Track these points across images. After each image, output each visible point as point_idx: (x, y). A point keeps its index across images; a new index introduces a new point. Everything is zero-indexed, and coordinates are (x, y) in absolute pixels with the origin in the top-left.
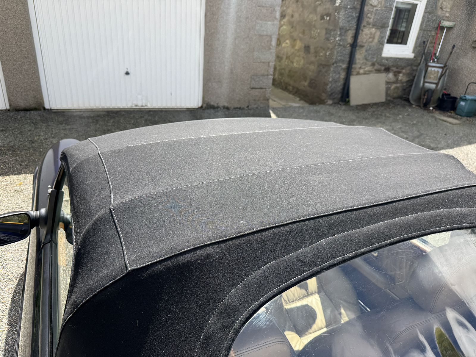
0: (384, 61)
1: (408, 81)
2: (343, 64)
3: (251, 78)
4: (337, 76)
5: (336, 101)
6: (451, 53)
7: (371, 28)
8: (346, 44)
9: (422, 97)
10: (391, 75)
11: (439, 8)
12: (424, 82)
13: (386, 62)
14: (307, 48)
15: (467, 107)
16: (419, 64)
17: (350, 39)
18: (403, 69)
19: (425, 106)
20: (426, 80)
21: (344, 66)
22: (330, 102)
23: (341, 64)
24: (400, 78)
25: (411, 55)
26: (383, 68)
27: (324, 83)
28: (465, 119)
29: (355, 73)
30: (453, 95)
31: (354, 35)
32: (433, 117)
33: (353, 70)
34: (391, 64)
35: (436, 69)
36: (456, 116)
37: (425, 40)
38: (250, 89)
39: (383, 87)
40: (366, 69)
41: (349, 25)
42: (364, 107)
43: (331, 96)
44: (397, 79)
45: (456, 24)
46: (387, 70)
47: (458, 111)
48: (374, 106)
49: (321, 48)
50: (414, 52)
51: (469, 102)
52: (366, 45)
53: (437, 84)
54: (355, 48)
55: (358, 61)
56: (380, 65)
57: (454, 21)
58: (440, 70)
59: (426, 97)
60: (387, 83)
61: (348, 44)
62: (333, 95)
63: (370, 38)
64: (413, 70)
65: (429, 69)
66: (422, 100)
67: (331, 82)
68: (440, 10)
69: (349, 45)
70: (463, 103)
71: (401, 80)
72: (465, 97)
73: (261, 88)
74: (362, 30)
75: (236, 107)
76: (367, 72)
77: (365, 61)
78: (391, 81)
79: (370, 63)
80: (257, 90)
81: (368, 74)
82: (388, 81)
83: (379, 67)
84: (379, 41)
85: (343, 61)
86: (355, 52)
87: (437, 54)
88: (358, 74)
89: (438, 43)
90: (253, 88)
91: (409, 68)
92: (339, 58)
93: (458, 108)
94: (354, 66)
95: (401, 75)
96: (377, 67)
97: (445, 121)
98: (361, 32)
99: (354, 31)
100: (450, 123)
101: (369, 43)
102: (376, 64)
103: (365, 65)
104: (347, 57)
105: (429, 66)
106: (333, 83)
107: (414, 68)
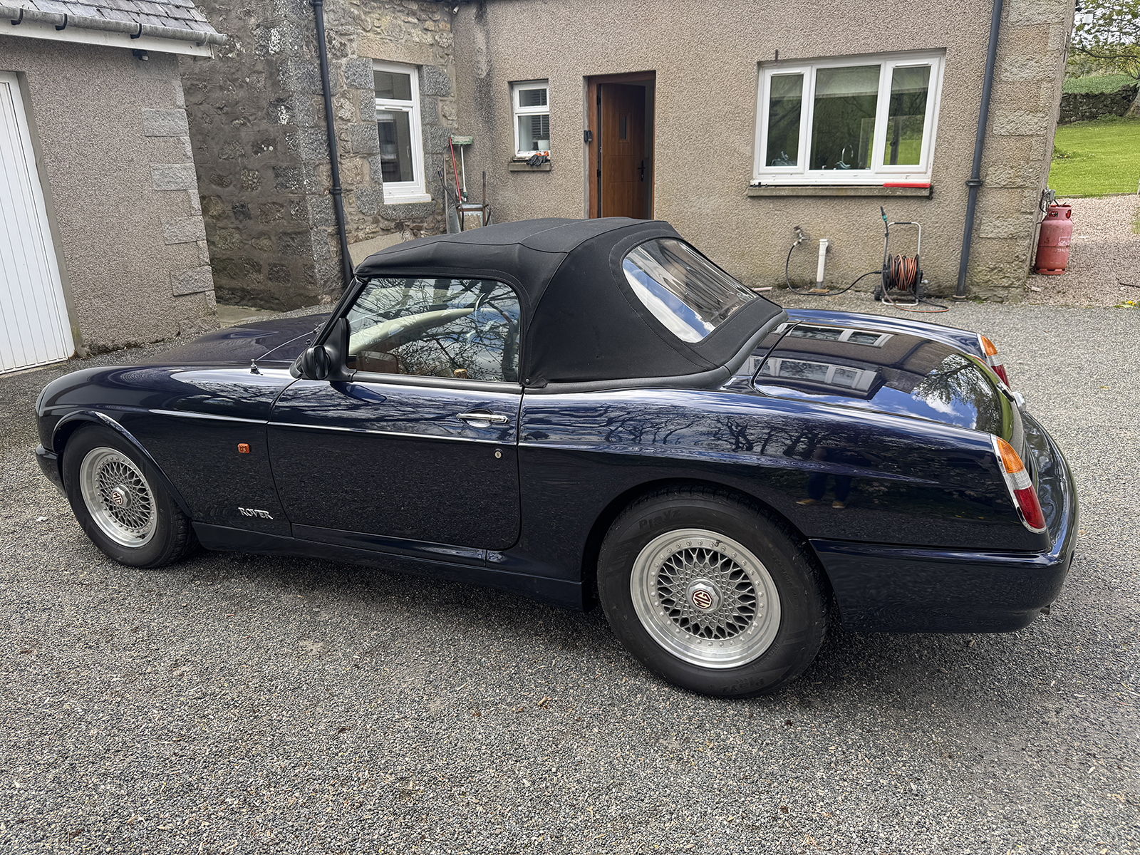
0: (390, 212)
2: (328, 226)
3: (170, 275)
4: (326, 249)
6: (484, 185)
7: (352, 157)
8: (322, 190)
10: (408, 235)
11: (441, 116)
13: (394, 213)
14: (241, 209)
16: (444, 209)
17: (327, 183)
18: (422, 222)
21: (331, 229)
22: (327, 298)
23: (324, 227)
25: (427, 198)
26: (393, 225)
27: (305, 265)
29: (352, 239)
31: (330, 173)
33: (347, 235)
34: (402, 215)
35: (475, 213)
37: (439, 169)
38: (173, 299)
40: (368, 230)
41: (317, 156)
43: (325, 287)
45: (473, 139)
46: (400, 227)
49: (274, 203)
50: (428, 191)
52: (354, 187)
54: (339, 194)
55: (349, 218)
56: (387, 220)
57: (470, 135)
58: (480, 213)
61: (325, 190)
62: (329, 283)
63: (356, 175)
64: (438, 221)
65: (465, 213)
67: (317, 261)
68: (444, 118)
73: (196, 293)
74: (341, 164)
75: (153, 339)
76: (371, 235)
77: (361, 216)
79: (370, 219)
80: (188, 297)
81: (372, 238)
83: (386, 223)
84: (373, 180)
85: (327, 220)
86: (341, 202)
87: (465, 190)
88: (357, 240)
89: (458, 171)
90: (180, 296)
91: (430, 218)
92: (318, 217)
94: (346, 227)
95: (423, 232)
96: (383, 224)
98: (339, 166)
99: (329, 167)
101: (358, 183)
102: (380, 219)
103: (363, 224)
104: (331, 211)
105: (463, 210)
106: (321, 262)
107: (439, 218)
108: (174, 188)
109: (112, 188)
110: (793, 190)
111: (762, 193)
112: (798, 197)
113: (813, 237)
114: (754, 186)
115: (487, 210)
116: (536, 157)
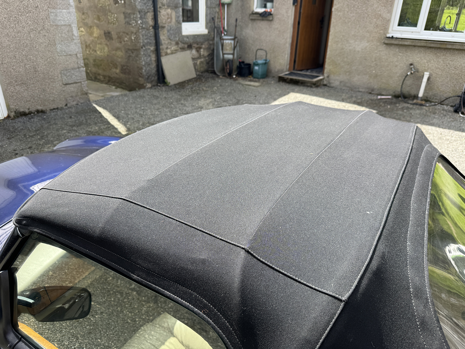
0: (185, 39)
1: (209, 55)
2: (151, 46)
3: (61, 73)
4: (149, 59)
5: (154, 83)
6: (236, 26)
7: (166, 9)
8: (149, 26)
9: (225, 68)
10: (194, 52)
12: (223, 54)
13: (187, 39)
14: (108, 35)
15: (260, 70)
16: (214, 38)
17: (151, 22)
18: (202, 44)
19: (230, 75)
20: (224, 52)
21: (152, 48)
22: (149, 85)
23: (149, 47)
24: (202, 53)
25: (205, 31)
26: (186, 46)
27: (138, 67)
28: (261, 80)
29: (163, 54)
30: (247, 61)
31: (153, 17)
32: (239, 83)
33: (161, 51)
34: (191, 41)
35: (229, 41)
36: (255, 79)
37: (213, 16)
38: (63, 86)
39: (191, 63)
40: (172, 49)
41: (146, 7)
42: (181, 85)
43: (148, 79)
44: (200, 54)
45: (232, 1)
46: (190, 47)
47: (255, 75)
48: (190, 83)
49: (124, 32)
50: (206, 27)
51: (261, 66)
52: (166, 25)
53: (233, 54)
54: (158, 29)
55: (163, 42)
56: (183, 43)
58: (232, 42)
59: (228, 67)
60: (193, 59)
61: (150, 26)
62: (150, 77)
63: (168, 18)
64: (210, 45)
65: (225, 41)
66: (225, 70)
67: (144, 66)
69: (151, 28)
70: (256, 68)
71: (203, 55)
72: (257, 62)
73: (76, 83)
74: (160, 12)
75: (52, 108)
76: (174, 52)
77: (169, 41)
78: (196, 57)
79: (174, 43)
80: (72, 85)
81: (175, 53)
82: (193, 57)
83: (183, 45)
84: (177, 21)
85: (150, 43)
86: (159, 33)
87: (226, 28)
88: (167, 54)
89: (223, 18)
90: (66, 84)
91: (206, 43)
92: (146, 41)
93: (254, 72)
94: (161, 47)
95: (202, 50)
96: (181, 45)
97: (250, 85)
98: (158, 13)
99: (152, 13)
100: (254, 86)
101: (168, 23)
102: (180, 43)
103: (170, 45)
104: (153, 39)
105: (223, 39)
106: (146, 66)
107: (211, 42)
108: (63, 23)
109: (25, 23)
110: (412, 42)
111: (393, 42)
112: (415, 46)
113: (420, 70)
114: (389, 38)
115: (236, 40)
116: (265, 12)
